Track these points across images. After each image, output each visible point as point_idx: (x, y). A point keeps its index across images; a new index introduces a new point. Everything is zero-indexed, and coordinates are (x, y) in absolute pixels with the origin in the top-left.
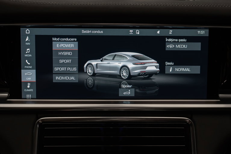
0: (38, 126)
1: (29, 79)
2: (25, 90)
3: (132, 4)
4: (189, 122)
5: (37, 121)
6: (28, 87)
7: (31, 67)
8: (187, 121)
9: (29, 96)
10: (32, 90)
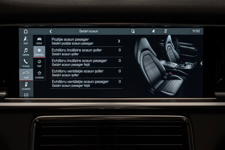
0: (35, 125)
1: (27, 78)
2: (23, 89)
3: (127, 4)
4: (185, 120)
5: (34, 120)
6: (26, 86)
7: (28, 66)
8: (184, 120)
9: (27, 95)
10: (29, 89)
